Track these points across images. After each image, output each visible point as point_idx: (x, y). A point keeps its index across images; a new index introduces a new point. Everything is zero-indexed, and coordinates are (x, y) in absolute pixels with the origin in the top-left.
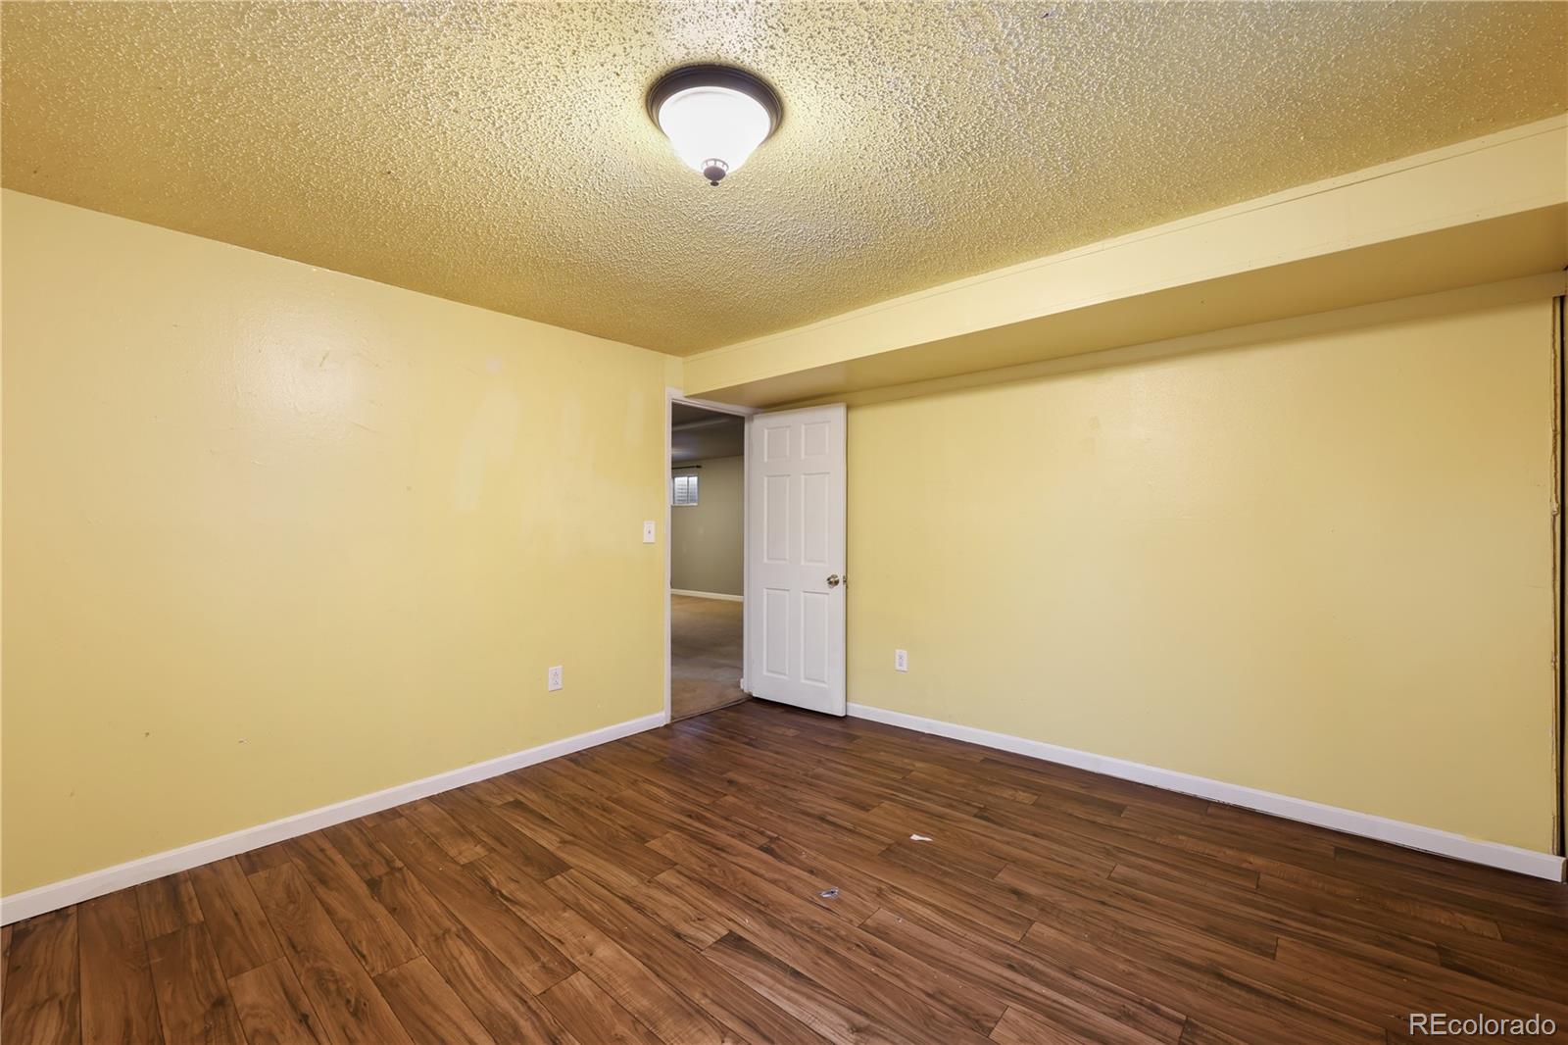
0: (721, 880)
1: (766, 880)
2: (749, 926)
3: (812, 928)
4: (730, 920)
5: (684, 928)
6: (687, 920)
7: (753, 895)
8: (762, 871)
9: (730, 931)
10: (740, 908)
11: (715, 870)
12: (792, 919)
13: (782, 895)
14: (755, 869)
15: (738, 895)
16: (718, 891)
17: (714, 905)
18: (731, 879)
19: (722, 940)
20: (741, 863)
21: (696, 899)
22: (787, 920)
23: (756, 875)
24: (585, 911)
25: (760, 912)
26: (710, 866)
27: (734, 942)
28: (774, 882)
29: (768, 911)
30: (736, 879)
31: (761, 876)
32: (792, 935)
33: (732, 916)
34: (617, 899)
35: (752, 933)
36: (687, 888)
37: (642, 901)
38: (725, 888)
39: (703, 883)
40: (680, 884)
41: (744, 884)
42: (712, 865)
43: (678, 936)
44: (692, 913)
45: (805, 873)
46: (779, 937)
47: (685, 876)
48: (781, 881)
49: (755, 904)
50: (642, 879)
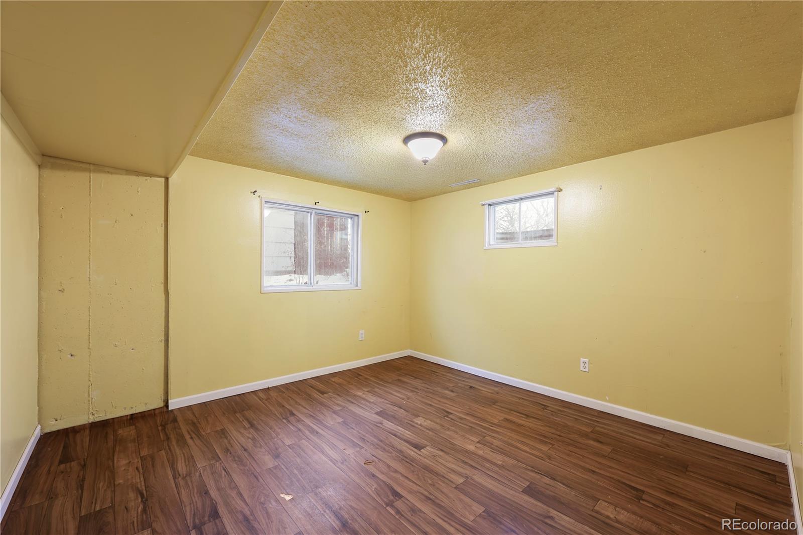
0: (426, 475)
1: (401, 473)
2: (412, 452)
3: (384, 449)
4: (420, 455)
5: (440, 453)
6: (440, 456)
7: (408, 465)
8: (402, 478)
9: (420, 451)
10: (415, 459)
11: (430, 482)
12: (391, 453)
13: (394, 464)
14: (406, 481)
15: (416, 466)
16: (427, 468)
17: (428, 461)
18: (420, 475)
19: (423, 448)
20: (415, 485)
21: (437, 465)
22: (394, 452)
23: (405, 476)
24: (492, 464)
25: (406, 457)
26: (434, 485)
27: (418, 447)
28: (396, 471)
29: (402, 457)
30: (417, 475)
31: (403, 475)
32: (393, 447)
33: (419, 457)
34: (480, 468)
35: (410, 449)
36: (445, 472)
37: (466, 466)
38: (423, 470)
39: (437, 474)
40: (449, 474)
41: (413, 472)
42: (433, 485)
43: (442, 451)
44: (438, 459)
45: (377, 475)
46: (399, 447)
47: (448, 479)
48: (393, 472)
49: (408, 460)
50: (472, 479)
